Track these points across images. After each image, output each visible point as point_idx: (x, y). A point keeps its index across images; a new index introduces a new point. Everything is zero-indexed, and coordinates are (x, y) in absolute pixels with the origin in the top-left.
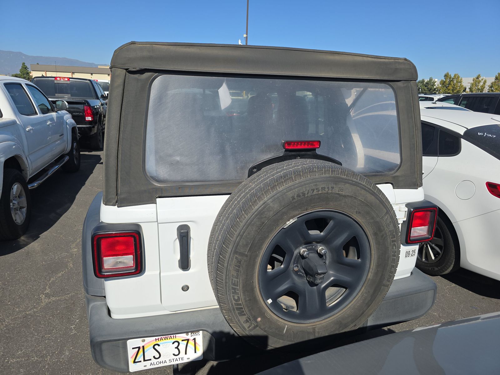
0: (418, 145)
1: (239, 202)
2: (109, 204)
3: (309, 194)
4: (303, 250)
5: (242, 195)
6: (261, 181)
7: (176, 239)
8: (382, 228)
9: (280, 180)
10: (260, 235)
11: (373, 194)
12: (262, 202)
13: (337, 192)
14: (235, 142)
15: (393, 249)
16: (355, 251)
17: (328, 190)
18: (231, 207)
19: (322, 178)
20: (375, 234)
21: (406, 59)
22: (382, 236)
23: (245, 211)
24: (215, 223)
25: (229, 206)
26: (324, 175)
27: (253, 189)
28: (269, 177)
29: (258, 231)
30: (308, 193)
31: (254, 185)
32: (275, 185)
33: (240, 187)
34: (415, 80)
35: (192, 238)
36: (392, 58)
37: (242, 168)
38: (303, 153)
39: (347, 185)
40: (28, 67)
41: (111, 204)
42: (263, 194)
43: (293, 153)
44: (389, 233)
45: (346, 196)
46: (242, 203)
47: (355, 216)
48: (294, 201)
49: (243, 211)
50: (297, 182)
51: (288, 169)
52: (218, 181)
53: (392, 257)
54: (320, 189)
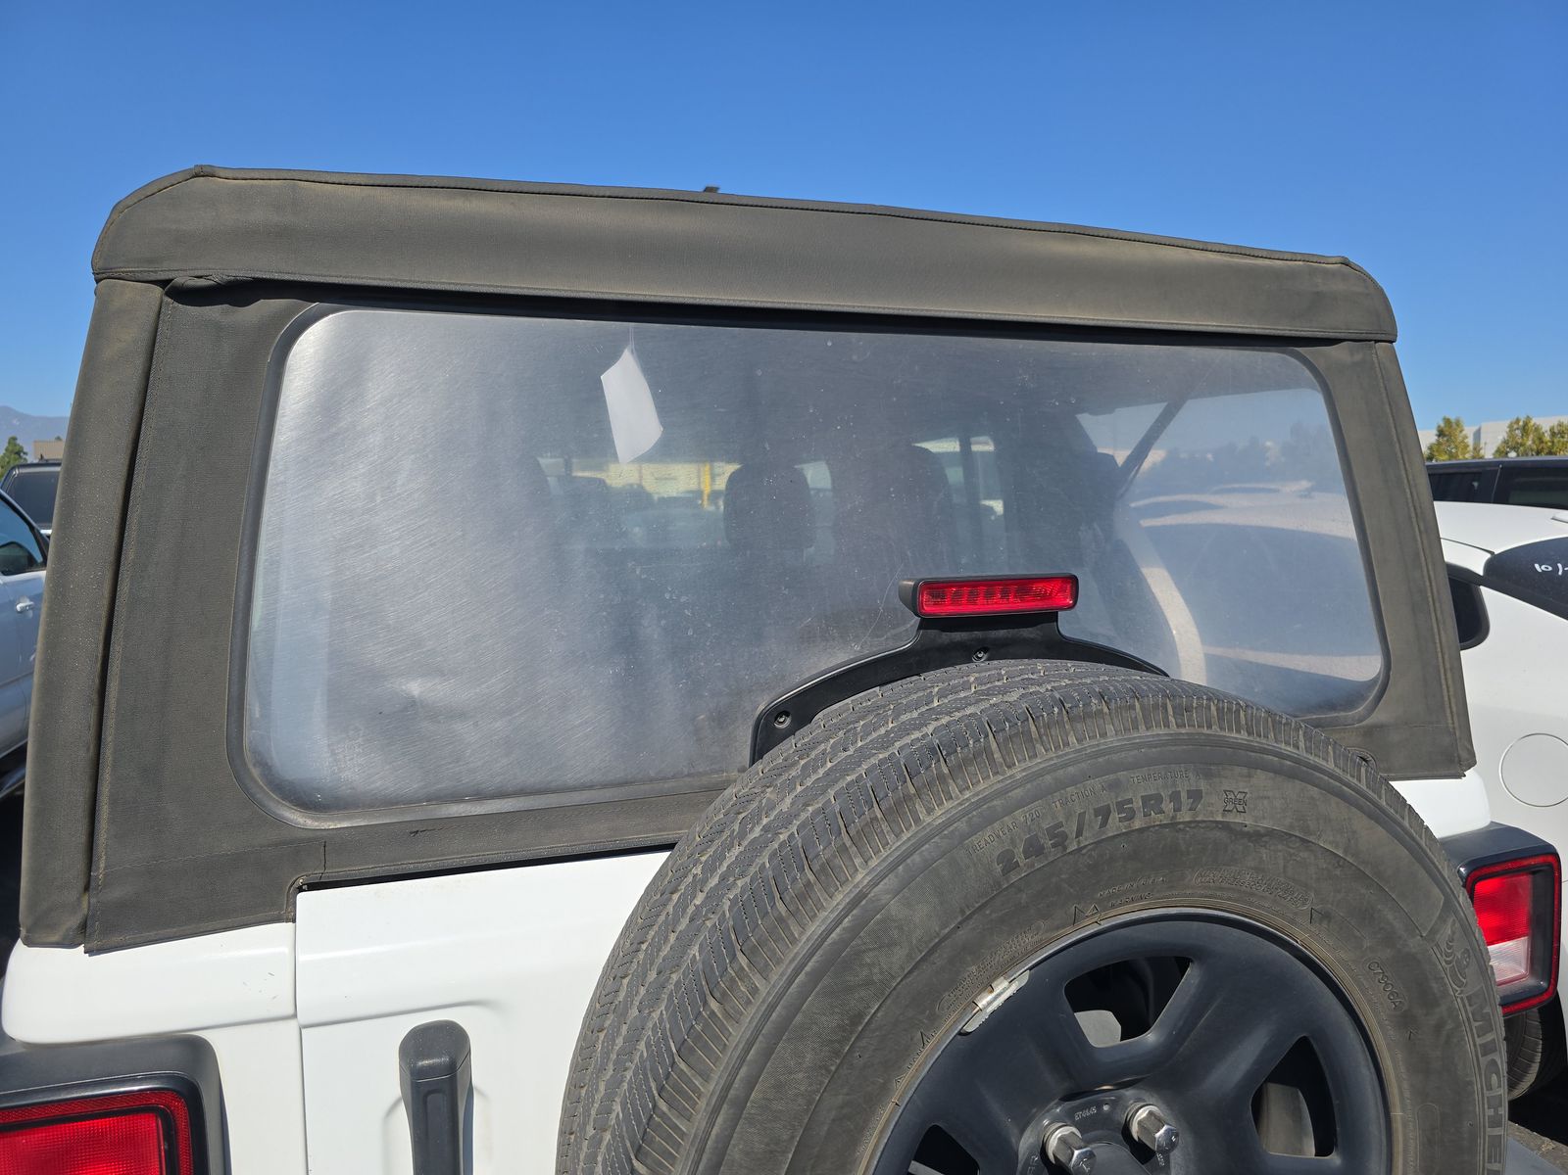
0: (1438, 592)
1: (714, 897)
3: (1086, 833)
4: (1058, 1134)
5: (732, 856)
6: (827, 774)
7: (395, 1105)
8: (1434, 985)
9: (928, 768)
10: (845, 1090)
11: (1377, 815)
12: (841, 898)
13: (1219, 819)
14: (683, 599)
15: (1490, 1088)
16: (1299, 1109)
17: (1177, 809)
18: (671, 925)
19: (1139, 746)
20: (1405, 1021)
21: (1346, 263)
22: (1439, 1027)
23: (751, 954)
24: (591, 1014)
25: (662, 918)
26: (1143, 731)
27: (786, 820)
28: (862, 755)
29: (833, 1068)
30: (1079, 833)
31: (788, 800)
32: (908, 798)
33: (716, 811)
34: (1390, 338)
35: (479, 1092)
36: (1294, 257)
37: (721, 719)
38: (1002, 633)
39: (1261, 778)
40: (25, 450)
41: (55, 938)
42: (843, 849)
43: (958, 636)
44: (1466, 1011)
45: (1263, 836)
46: (734, 902)
47: (1303, 936)
48: (1014, 878)
49: (739, 955)
50: (1018, 772)
51: (958, 710)
52: (605, 786)
53: (1488, 1129)
54: (1138, 804)
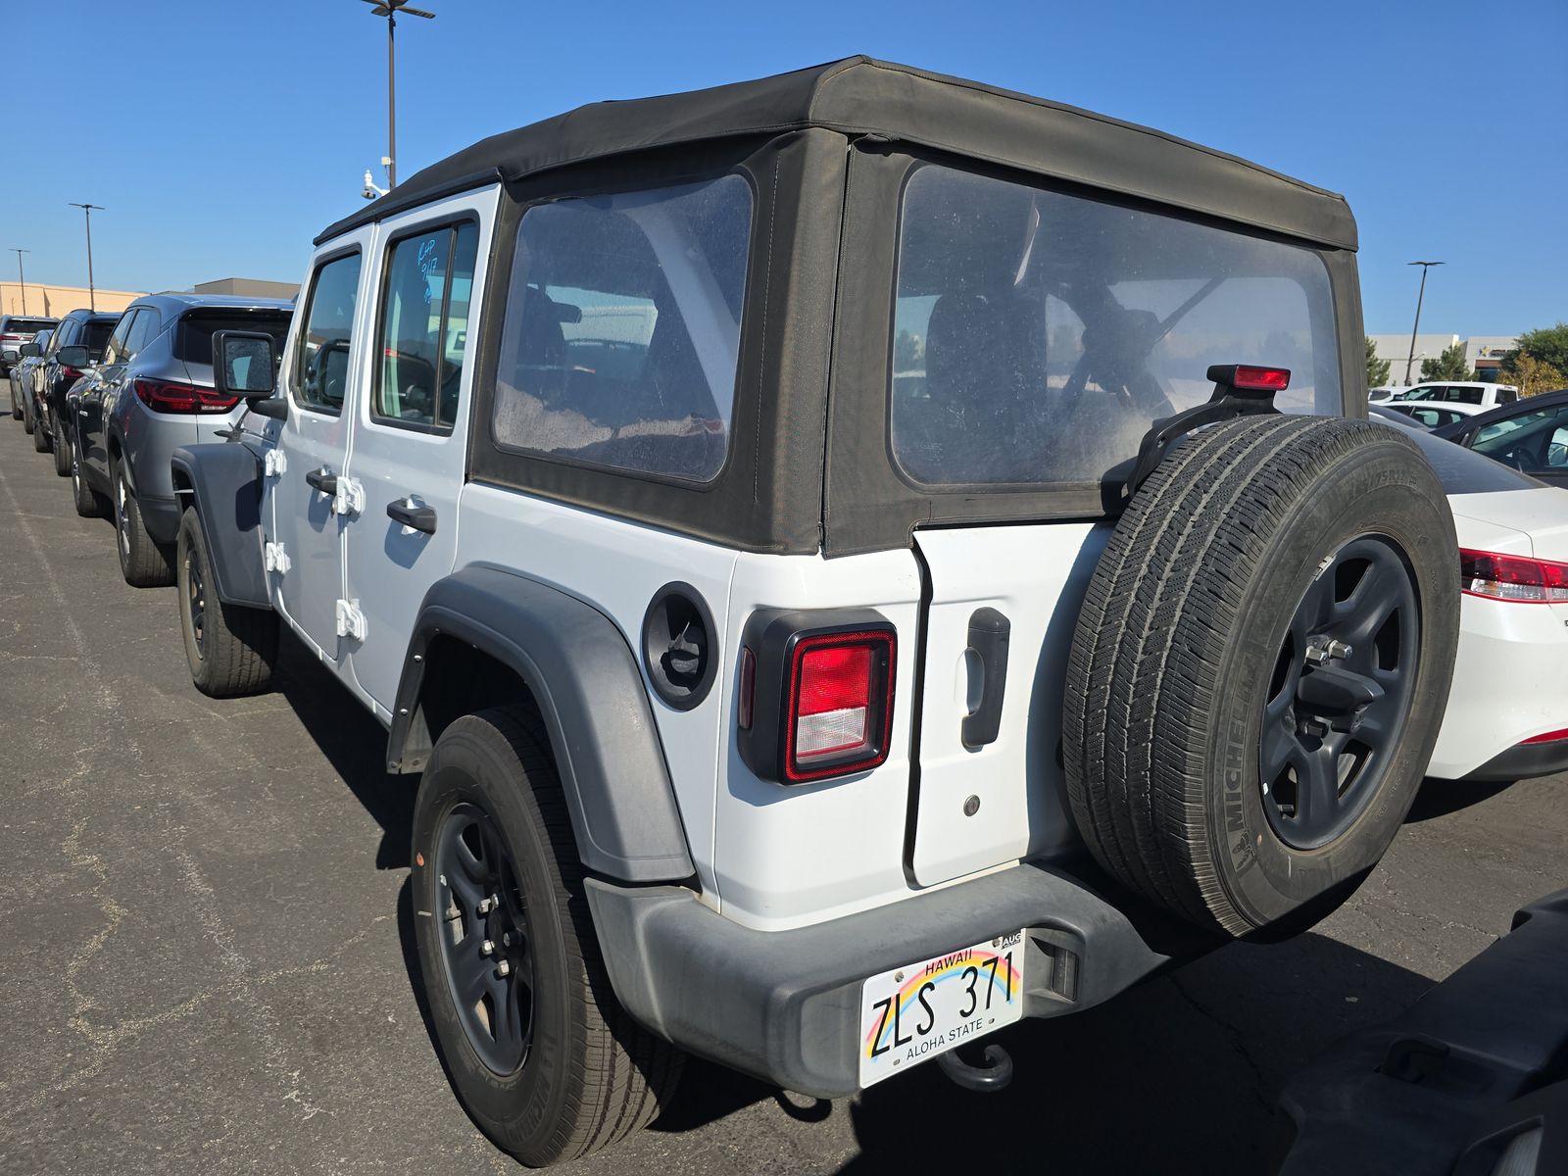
2: (797, 550)
12: (1292, 508)
13: (1409, 485)
17: (1398, 478)
30: (1371, 485)
45: (1418, 496)
48: (1354, 501)
54: (1388, 473)
